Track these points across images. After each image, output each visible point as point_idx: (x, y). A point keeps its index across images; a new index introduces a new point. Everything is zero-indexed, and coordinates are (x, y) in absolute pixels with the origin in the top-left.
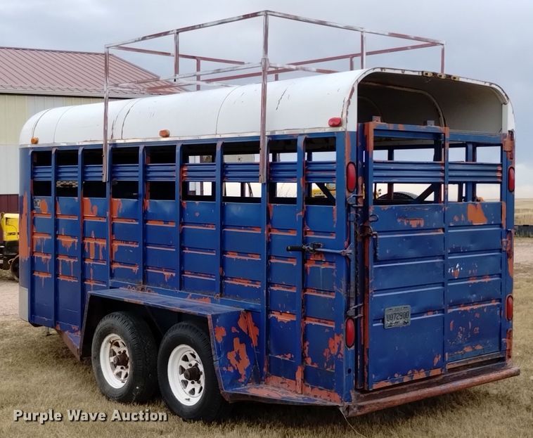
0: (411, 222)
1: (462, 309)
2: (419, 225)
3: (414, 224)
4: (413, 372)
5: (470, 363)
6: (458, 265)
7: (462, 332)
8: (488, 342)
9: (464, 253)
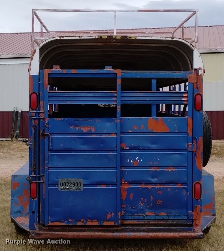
0: (82, 129)
1: (143, 187)
2: (91, 130)
3: (85, 130)
4: (86, 221)
5: (151, 223)
6: (137, 158)
7: (142, 202)
8: (173, 212)
9: (144, 150)
